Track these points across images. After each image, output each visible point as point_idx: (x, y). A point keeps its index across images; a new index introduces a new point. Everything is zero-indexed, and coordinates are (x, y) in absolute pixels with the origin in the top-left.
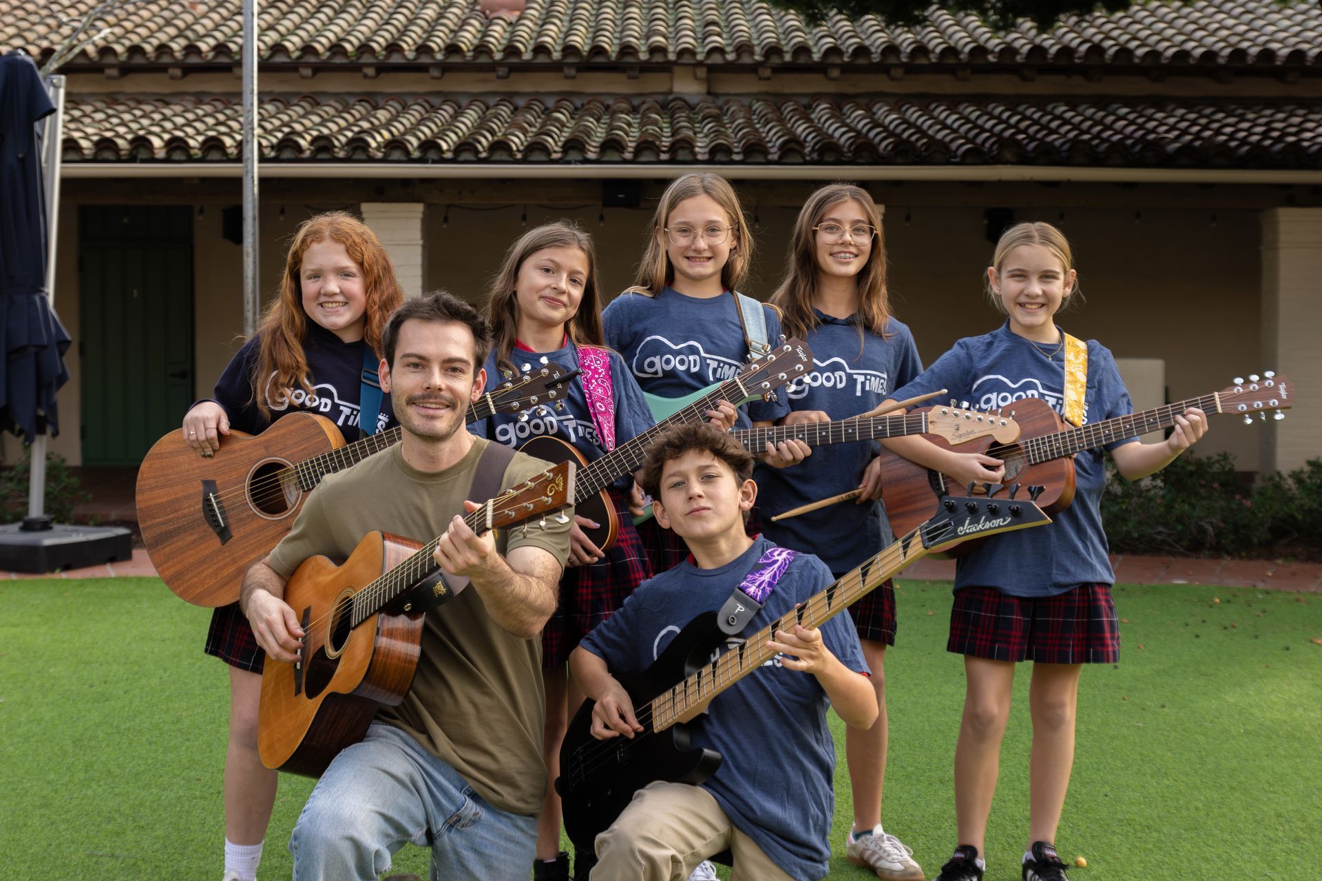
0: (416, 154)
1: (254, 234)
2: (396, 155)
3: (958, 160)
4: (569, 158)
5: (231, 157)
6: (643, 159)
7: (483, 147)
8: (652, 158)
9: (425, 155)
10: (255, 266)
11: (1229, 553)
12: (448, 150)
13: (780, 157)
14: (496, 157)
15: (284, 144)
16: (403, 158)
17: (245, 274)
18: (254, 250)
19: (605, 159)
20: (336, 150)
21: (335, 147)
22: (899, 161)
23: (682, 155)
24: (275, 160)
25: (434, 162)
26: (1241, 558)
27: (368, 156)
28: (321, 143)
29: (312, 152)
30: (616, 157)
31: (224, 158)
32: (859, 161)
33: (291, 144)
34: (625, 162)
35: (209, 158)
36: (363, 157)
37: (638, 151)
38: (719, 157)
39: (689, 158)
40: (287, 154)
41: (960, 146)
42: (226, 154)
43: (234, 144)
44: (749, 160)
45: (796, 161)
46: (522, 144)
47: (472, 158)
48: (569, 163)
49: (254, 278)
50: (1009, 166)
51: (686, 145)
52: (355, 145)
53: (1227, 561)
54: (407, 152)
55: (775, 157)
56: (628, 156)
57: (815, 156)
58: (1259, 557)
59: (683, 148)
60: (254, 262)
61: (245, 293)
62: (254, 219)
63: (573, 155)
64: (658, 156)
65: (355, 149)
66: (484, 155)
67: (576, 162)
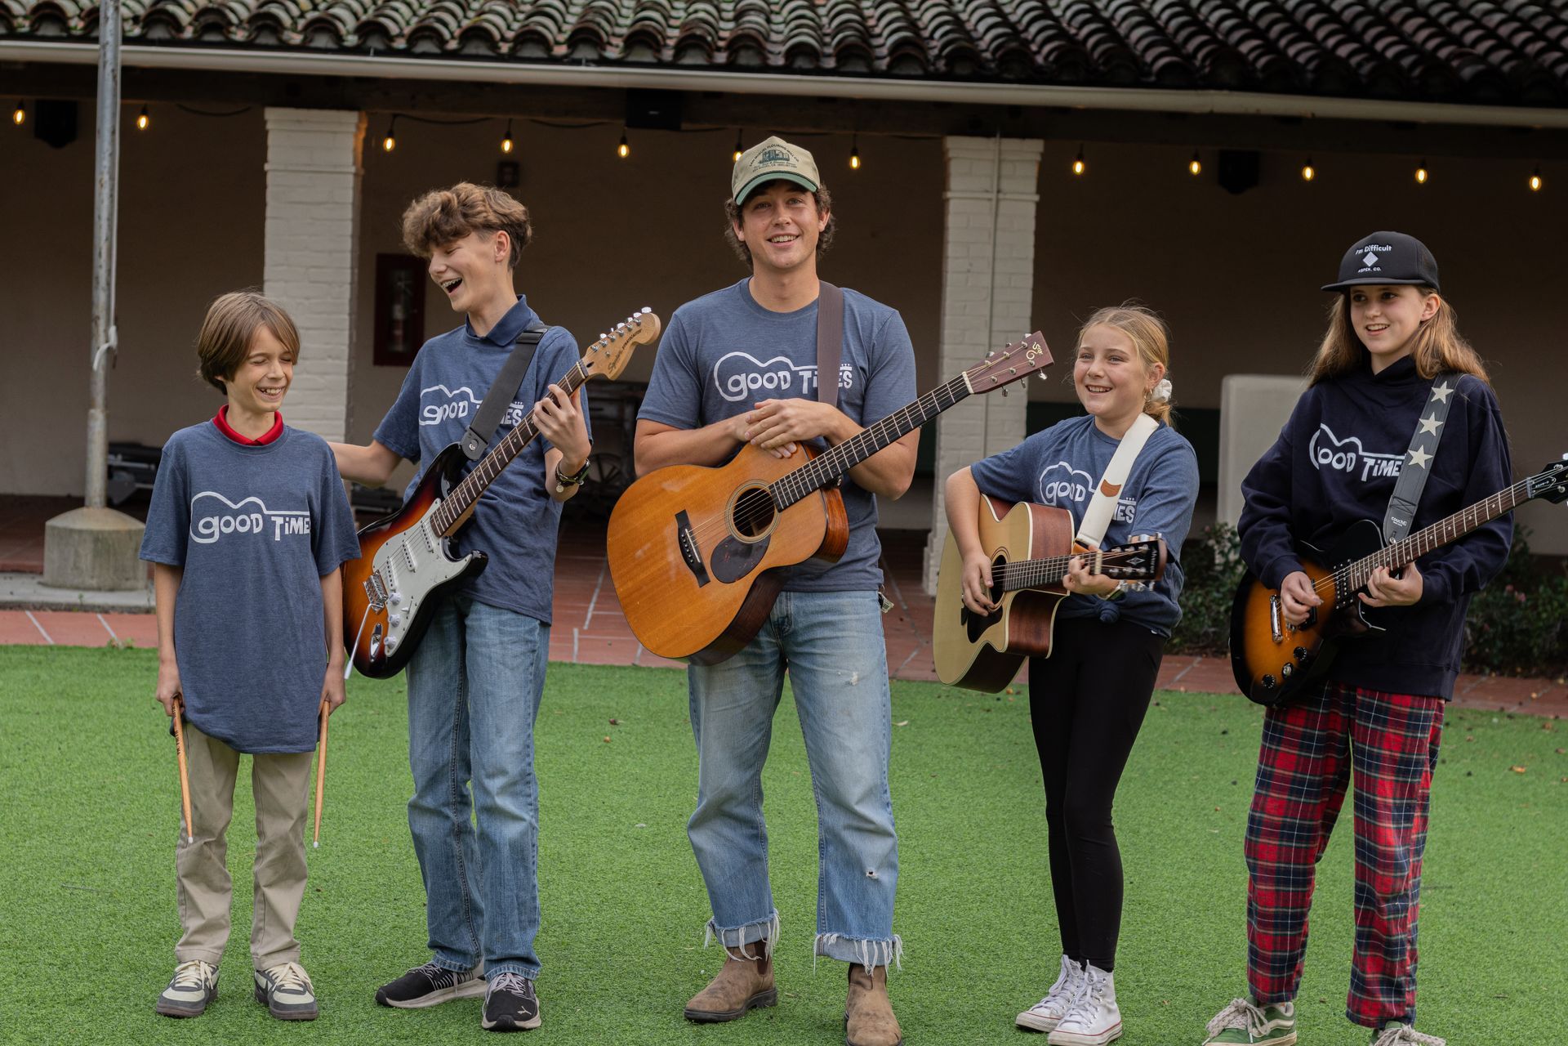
0: (352, 40)
1: (112, 155)
2: (322, 41)
3: (1153, 79)
4: (578, 55)
5: (74, 32)
6: (687, 61)
7: (452, 33)
8: (701, 61)
9: (364, 42)
10: (112, 202)
11: (1494, 668)
12: (401, 35)
13: (890, 66)
14: (471, 49)
15: (155, 17)
16: (331, 45)
17: (96, 213)
18: (112, 178)
19: (631, 58)
20: (233, 29)
21: (230, 24)
22: (1065, 78)
23: (744, 58)
24: (140, 40)
25: (378, 53)
26: (1513, 674)
27: (280, 40)
28: (211, 18)
29: (195, 32)
30: (648, 57)
31: (64, 34)
32: (1006, 76)
33: (164, 17)
34: (661, 64)
35: (41, 32)
36: (272, 41)
37: (682, 48)
38: (800, 62)
39: (755, 61)
40: (159, 33)
41: (1158, 59)
42: (67, 29)
43: (78, 12)
44: (844, 69)
45: (913, 73)
46: (509, 28)
47: (435, 50)
48: (578, 62)
49: (110, 219)
50: (1225, 92)
51: (753, 44)
52: (260, 23)
53: (1490, 680)
54: (338, 38)
55: (883, 64)
56: (668, 55)
57: (941, 65)
58: (1541, 674)
59: (748, 48)
60: (112, 196)
61: (96, 241)
62: (113, 133)
63: (585, 52)
64: (710, 56)
65: (260, 30)
66: (453, 45)
67: (589, 62)
